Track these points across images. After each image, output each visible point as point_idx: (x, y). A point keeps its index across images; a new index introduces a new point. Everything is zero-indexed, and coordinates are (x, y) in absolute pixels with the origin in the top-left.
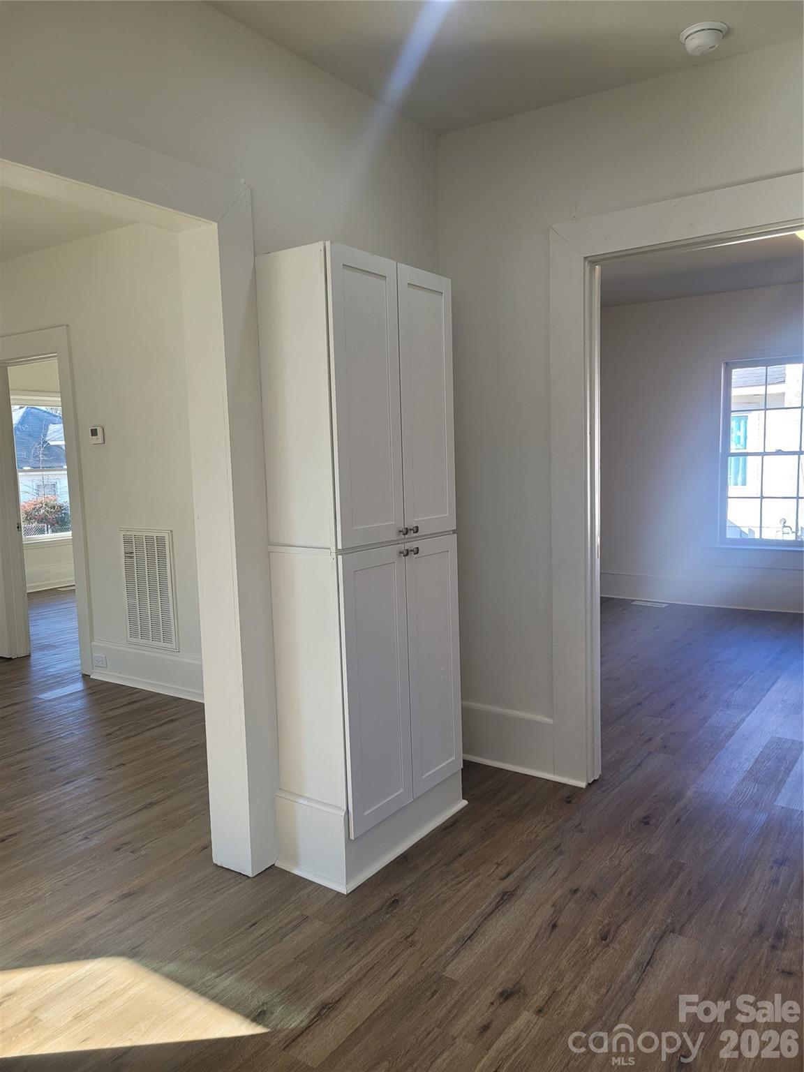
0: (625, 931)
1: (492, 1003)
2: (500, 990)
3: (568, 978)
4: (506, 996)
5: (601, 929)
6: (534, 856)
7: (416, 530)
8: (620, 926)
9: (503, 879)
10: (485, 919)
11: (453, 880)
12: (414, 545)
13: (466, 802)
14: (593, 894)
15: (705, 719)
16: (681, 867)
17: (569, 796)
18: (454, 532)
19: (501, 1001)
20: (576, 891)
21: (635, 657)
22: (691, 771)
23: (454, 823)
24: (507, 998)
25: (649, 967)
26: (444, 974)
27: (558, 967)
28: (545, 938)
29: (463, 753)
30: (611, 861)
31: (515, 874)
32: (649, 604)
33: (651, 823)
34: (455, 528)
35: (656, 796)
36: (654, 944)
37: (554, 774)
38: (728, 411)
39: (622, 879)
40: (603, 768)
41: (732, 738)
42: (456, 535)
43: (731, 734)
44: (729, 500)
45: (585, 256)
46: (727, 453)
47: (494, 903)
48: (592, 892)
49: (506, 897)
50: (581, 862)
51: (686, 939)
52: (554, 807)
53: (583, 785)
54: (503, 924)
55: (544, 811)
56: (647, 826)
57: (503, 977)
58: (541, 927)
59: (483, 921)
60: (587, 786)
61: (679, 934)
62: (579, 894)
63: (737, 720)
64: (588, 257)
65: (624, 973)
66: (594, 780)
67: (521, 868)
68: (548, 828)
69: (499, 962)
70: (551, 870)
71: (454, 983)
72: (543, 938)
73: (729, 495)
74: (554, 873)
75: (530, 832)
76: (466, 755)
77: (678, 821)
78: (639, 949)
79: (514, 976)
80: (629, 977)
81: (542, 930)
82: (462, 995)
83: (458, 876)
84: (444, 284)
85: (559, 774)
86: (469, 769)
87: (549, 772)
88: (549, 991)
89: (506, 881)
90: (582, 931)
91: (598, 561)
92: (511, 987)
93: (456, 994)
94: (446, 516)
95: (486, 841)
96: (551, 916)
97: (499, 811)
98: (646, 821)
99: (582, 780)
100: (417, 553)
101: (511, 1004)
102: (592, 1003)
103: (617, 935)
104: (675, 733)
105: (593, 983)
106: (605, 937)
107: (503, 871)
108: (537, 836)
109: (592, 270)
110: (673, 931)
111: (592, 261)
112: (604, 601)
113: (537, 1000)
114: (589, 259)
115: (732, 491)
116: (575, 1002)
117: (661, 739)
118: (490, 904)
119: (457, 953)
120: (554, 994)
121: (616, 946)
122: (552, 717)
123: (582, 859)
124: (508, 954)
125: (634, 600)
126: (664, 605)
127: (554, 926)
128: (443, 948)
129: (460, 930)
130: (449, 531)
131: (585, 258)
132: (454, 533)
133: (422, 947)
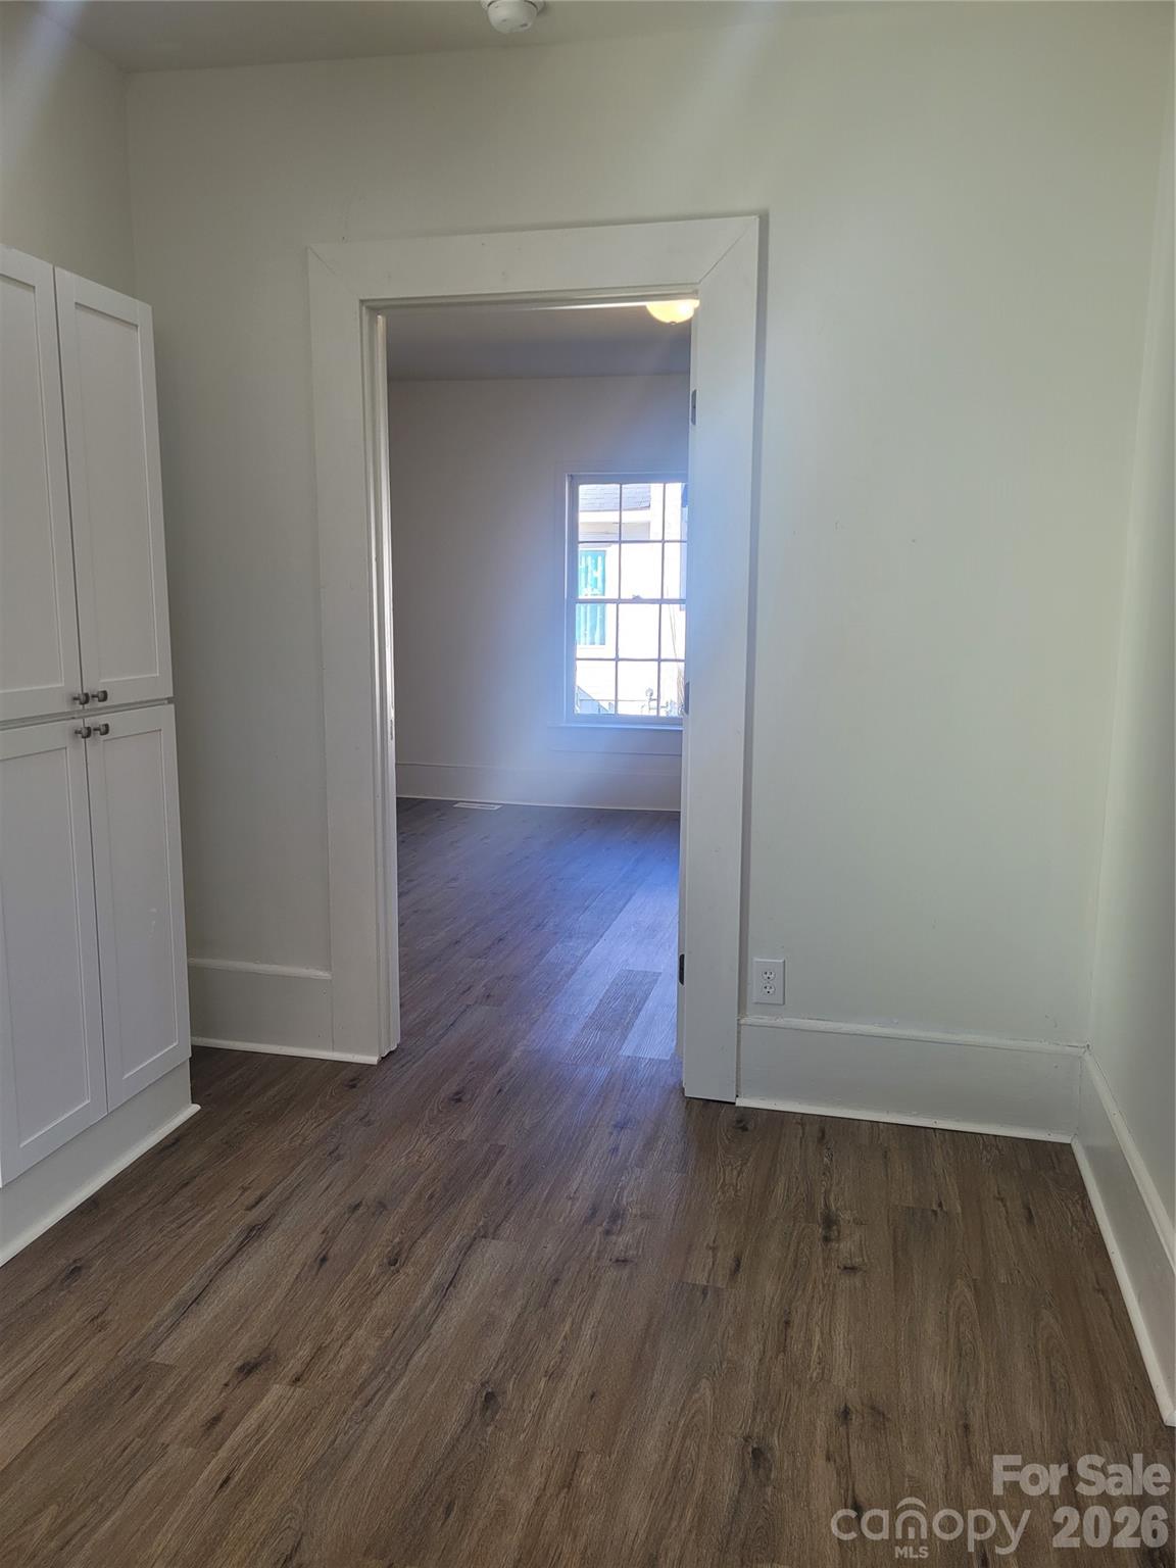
0: (423, 1248)
1: (226, 1385)
2: (239, 1364)
3: (339, 1327)
4: (247, 1370)
5: (389, 1252)
6: (300, 1168)
7: (104, 696)
8: (416, 1242)
9: (250, 1208)
10: (220, 1270)
11: (172, 1222)
12: (101, 720)
13: (197, 1107)
14: (382, 1205)
15: (542, 954)
16: (500, 1151)
17: (354, 1078)
18: (170, 700)
19: (240, 1379)
20: (357, 1206)
21: (455, 879)
22: (520, 1024)
23: (177, 1140)
24: (250, 1372)
25: (451, 1288)
26: (152, 1359)
27: (327, 1313)
28: (309, 1279)
29: (192, 1035)
30: (408, 1157)
31: (269, 1199)
32: (476, 806)
33: (464, 1099)
34: (171, 695)
35: (472, 1063)
36: (460, 1257)
37: (333, 1050)
38: (574, 542)
39: (421, 1180)
40: (403, 1034)
41: (573, 977)
42: (172, 706)
43: (573, 971)
44: (578, 662)
45: (362, 298)
46: (574, 600)
47: (237, 1243)
48: (380, 1203)
49: (254, 1233)
50: (367, 1166)
51: (502, 1243)
52: (331, 1096)
53: (374, 1060)
54: (248, 1273)
55: (317, 1104)
56: (458, 1104)
57: (244, 1345)
58: (305, 1264)
59: (217, 1273)
60: (379, 1062)
61: (493, 1238)
62: (361, 1210)
63: (579, 953)
64: (368, 300)
65: (418, 1303)
66: (391, 1052)
67: (279, 1188)
68: (322, 1127)
69: (239, 1326)
70: (323, 1183)
71: (170, 1368)
72: (306, 1280)
73: (578, 656)
74: (327, 1188)
75: (295, 1136)
76: (195, 1039)
77: (500, 1091)
78: (439, 1268)
79: (261, 1340)
80: (424, 1307)
81: (306, 1268)
82: (180, 1384)
83: (181, 1215)
84: (140, 311)
85: (341, 1050)
86: (202, 1059)
87: (325, 1048)
88: (313, 1348)
89: (254, 1211)
90: (362, 1259)
91: (392, 744)
92: (256, 1356)
93: (170, 1384)
94: (158, 676)
95: (228, 1158)
96: (321, 1246)
97: (249, 1112)
98: (457, 1098)
99: (369, 1053)
100: (107, 732)
101: (254, 1379)
102: (372, 1353)
103: (410, 1255)
104: (502, 977)
105: (374, 1326)
106: (393, 1261)
107: (251, 1196)
108: (304, 1141)
109: (373, 322)
110: (484, 1237)
111: (373, 308)
112: (401, 803)
113: (293, 1366)
114: (369, 304)
115: (582, 650)
116: (348, 1356)
117: (484, 986)
118: (230, 1246)
119: (175, 1325)
120: (319, 1351)
121: (410, 1270)
122: (328, 968)
123: (367, 1162)
124: (254, 1310)
125: (457, 802)
126: (497, 807)
127: (324, 1260)
128: (152, 1323)
129: (180, 1292)
130: (162, 700)
131: (362, 301)
132: (169, 703)
133: (118, 1329)
